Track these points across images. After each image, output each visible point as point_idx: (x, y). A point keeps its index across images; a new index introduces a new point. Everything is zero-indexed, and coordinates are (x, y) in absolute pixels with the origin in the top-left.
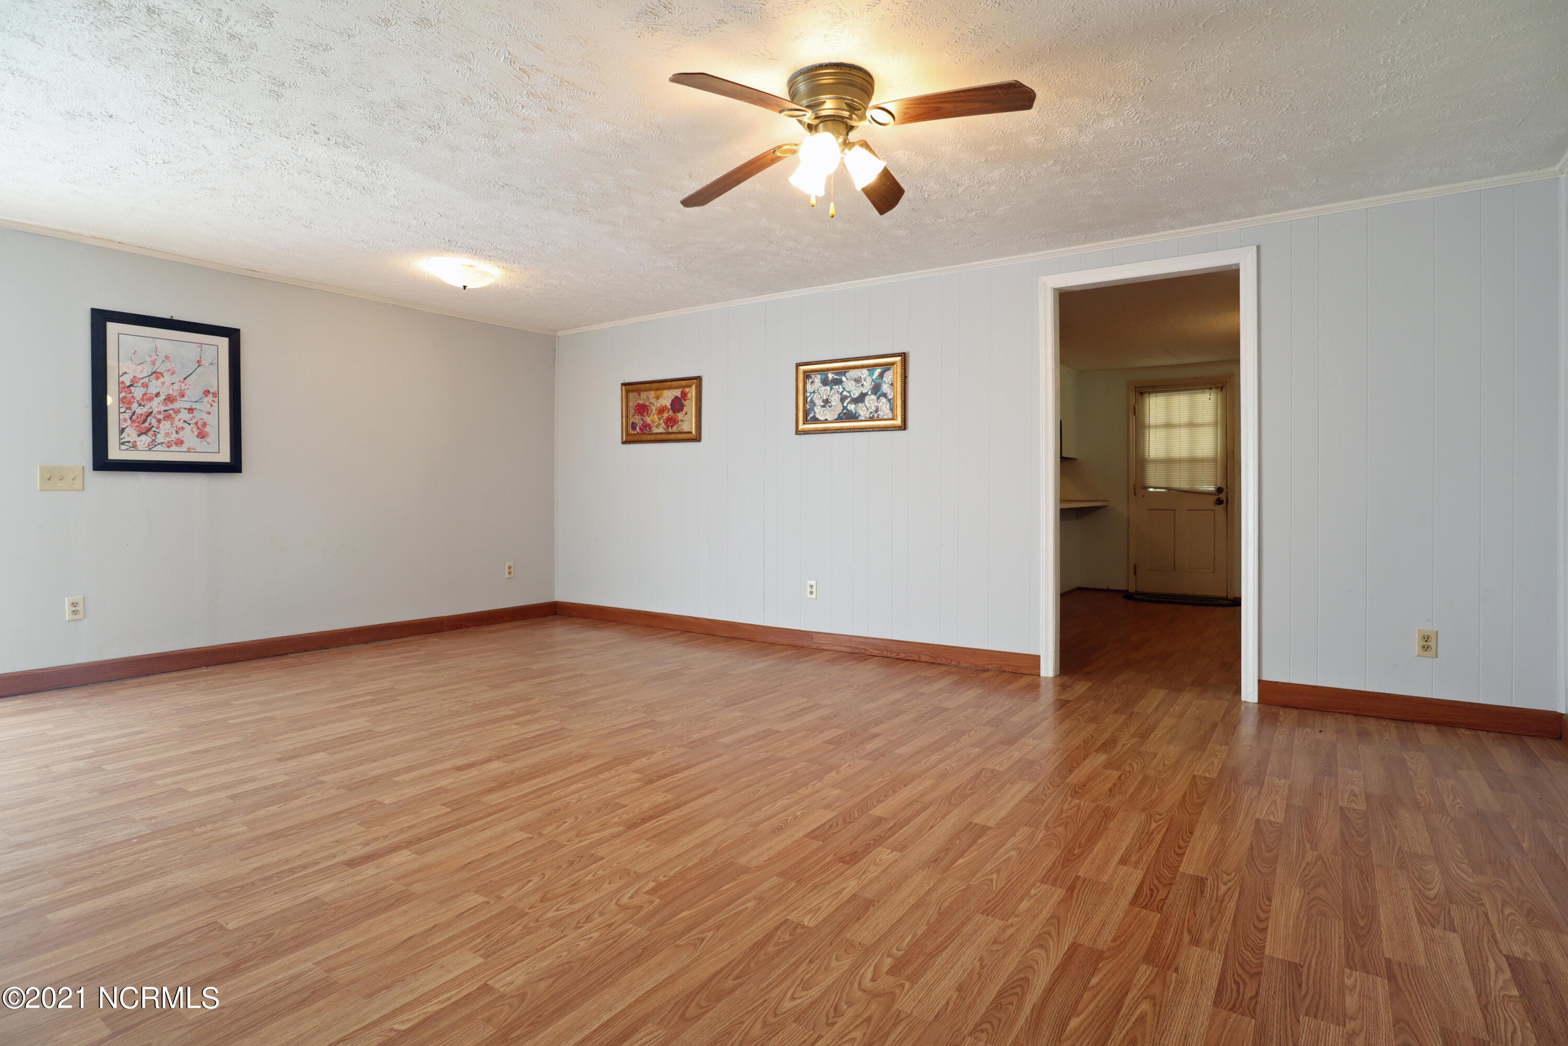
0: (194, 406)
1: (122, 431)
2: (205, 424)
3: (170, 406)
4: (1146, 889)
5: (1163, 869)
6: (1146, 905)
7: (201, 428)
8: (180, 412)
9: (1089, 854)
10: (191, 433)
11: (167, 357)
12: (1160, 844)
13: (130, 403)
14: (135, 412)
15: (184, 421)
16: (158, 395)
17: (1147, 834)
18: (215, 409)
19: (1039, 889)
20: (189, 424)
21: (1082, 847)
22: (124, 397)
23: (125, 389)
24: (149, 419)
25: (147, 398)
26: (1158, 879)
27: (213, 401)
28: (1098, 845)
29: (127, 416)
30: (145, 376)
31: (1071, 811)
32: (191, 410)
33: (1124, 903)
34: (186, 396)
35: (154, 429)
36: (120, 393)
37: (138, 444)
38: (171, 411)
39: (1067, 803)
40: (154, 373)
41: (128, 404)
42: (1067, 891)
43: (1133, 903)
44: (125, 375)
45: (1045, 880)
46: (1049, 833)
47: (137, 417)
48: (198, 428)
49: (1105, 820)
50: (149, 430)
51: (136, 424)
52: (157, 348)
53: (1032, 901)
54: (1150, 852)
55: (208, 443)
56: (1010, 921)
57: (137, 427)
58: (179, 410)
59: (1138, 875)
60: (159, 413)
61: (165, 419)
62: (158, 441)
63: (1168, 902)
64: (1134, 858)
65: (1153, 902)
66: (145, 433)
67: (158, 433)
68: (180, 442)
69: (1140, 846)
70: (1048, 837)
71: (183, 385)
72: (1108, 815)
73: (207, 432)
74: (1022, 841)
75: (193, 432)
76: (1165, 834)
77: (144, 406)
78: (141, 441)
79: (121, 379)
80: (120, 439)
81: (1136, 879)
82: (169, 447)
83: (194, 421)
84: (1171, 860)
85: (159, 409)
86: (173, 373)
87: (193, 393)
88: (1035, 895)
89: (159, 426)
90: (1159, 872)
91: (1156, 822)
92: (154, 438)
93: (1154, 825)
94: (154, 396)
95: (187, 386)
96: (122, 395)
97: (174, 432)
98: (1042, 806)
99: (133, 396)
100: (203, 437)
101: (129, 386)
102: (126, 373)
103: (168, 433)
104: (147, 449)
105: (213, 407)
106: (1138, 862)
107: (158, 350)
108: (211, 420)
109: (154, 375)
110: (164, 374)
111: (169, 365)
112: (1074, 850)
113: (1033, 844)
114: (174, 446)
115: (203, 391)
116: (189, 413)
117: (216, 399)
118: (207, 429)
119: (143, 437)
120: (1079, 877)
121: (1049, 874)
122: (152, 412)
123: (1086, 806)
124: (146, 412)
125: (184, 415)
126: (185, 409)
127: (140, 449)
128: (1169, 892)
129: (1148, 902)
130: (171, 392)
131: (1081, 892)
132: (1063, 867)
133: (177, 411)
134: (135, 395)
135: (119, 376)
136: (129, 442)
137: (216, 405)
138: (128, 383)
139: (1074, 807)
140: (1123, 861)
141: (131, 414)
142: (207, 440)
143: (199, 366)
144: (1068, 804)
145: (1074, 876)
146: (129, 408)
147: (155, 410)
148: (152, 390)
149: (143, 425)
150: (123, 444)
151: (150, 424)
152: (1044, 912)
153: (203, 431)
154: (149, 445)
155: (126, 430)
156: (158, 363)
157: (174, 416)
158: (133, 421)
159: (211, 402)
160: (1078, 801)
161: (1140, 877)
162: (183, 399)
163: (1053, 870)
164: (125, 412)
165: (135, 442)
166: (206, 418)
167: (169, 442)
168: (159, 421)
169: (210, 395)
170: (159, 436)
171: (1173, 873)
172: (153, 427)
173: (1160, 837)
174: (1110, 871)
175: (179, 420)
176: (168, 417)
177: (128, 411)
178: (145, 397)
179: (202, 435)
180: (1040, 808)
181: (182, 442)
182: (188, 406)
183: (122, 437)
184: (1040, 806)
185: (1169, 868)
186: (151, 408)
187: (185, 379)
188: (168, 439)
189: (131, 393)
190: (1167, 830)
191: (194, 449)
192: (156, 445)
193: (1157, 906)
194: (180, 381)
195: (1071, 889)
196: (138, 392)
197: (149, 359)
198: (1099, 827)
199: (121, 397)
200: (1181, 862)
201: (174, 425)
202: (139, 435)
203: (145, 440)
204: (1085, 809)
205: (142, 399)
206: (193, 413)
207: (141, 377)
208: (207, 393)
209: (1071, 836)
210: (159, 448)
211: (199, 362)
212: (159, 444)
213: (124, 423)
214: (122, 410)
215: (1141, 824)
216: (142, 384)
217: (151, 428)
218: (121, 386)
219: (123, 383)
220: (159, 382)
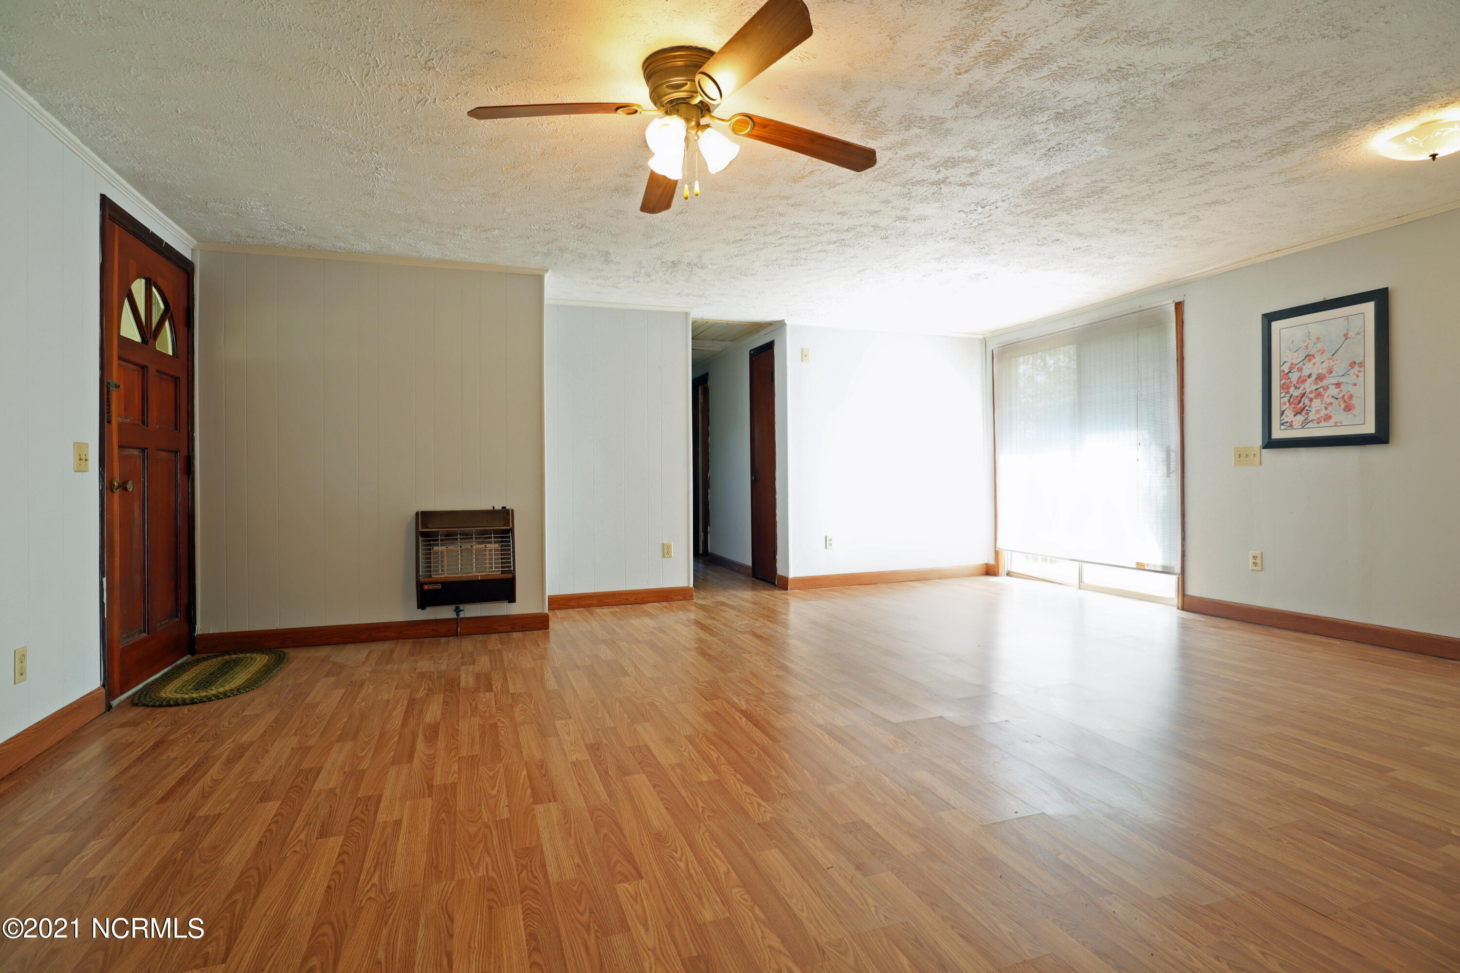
0: (1341, 380)
1: (1282, 413)
2: (1351, 397)
3: (1321, 384)
4: (372, 809)
5: (359, 831)
6: (370, 799)
7: (1347, 400)
8: (1328, 388)
9: (431, 817)
10: (1338, 407)
11: (1318, 339)
12: (364, 858)
13: (1288, 388)
14: (1292, 395)
15: (1333, 397)
16: (1310, 376)
17: (382, 863)
18: (1361, 379)
19: (453, 778)
20: (1337, 399)
21: (442, 820)
22: (1284, 384)
23: (1285, 377)
24: (1303, 399)
25: (1302, 380)
26: (363, 821)
27: (1359, 371)
28: (427, 828)
29: (1286, 399)
30: (1300, 361)
31: (478, 857)
32: (1338, 385)
33: (387, 793)
34: (1334, 372)
35: (1307, 408)
36: (1281, 380)
37: (1294, 423)
38: (1321, 389)
39: (490, 867)
40: (1307, 356)
41: (1287, 389)
42: (432, 785)
43: (381, 796)
44: (1285, 364)
45: (453, 785)
46: (480, 821)
47: (1294, 399)
48: (1345, 402)
49: (435, 862)
50: (1303, 409)
51: (1293, 406)
52: (1309, 333)
53: (452, 771)
54: (375, 843)
55: (1354, 415)
56: (457, 758)
57: (1293, 408)
58: (1327, 386)
59: (381, 818)
60: (1311, 392)
61: (1316, 397)
62: (1310, 418)
63: (352, 807)
64: (389, 830)
65: (365, 802)
66: (1300, 413)
67: (1310, 411)
68: (1328, 418)
69: (386, 845)
70: (478, 817)
71: (1331, 361)
72: (434, 870)
73: (1353, 404)
74: (496, 805)
75: (1340, 406)
76: (361, 872)
77: (1299, 388)
78: (1296, 420)
79: (1282, 368)
80: (1281, 421)
81: (382, 814)
82: (1318, 423)
83: (1340, 396)
84: (351, 843)
85: (1311, 389)
86: (1323, 353)
87: (1340, 366)
88: (453, 774)
89: (1311, 404)
90: (363, 827)
91: (374, 885)
92: (1306, 416)
93: (375, 880)
94: (1306, 378)
95: (1335, 362)
96: (1283, 381)
97: (1324, 409)
98: (512, 849)
99: (1290, 382)
100: (1350, 410)
101: (1288, 373)
102: (1285, 362)
103: (1318, 410)
104: (1300, 427)
105: (1359, 378)
106: (384, 828)
107: (1310, 334)
108: (1357, 391)
109: (1307, 358)
110: (1316, 355)
111: (1319, 346)
112: (446, 816)
113: (485, 806)
114: (1323, 422)
115: (1349, 363)
116: (1336, 388)
117: (1362, 369)
118: (1353, 402)
119: (1299, 416)
120: (429, 797)
121: (454, 790)
122: (1305, 393)
123: (466, 870)
124: (1301, 394)
125: (1333, 391)
126: (1333, 384)
127: (1295, 428)
128: (352, 814)
129: (369, 800)
130: (1321, 371)
131: (422, 788)
132: (446, 798)
133: (1326, 388)
134: (1292, 380)
135: (1281, 366)
136: (1287, 422)
137: (1361, 375)
138: (1287, 371)
139: (479, 862)
140: (398, 823)
141: (1289, 398)
142: (1354, 412)
143: (1346, 339)
144: (487, 865)
145: (434, 796)
146: (1288, 393)
147: (1308, 391)
148: (1306, 372)
149: (1299, 406)
150: (1282, 424)
151: (1304, 404)
152: (439, 769)
153: (1349, 404)
154: (1303, 423)
155: (1285, 412)
156: (1310, 346)
157: (1323, 393)
158: (1290, 403)
159: (1357, 373)
160: (480, 874)
161: (378, 817)
162: (1331, 375)
163: (453, 793)
164: (1284, 397)
165: (1292, 421)
166: (1352, 389)
167: (1318, 419)
168: (1311, 400)
169: (1357, 366)
170: (1311, 414)
171: (349, 832)
172: (1306, 406)
173: (367, 865)
174: (406, 811)
175: (1328, 397)
176: (1319, 395)
177: (1287, 395)
178: (1300, 380)
179: (1348, 408)
180: (512, 845)
181: (1330, 417)
182: (1335, 382)
183: (1282, 419)
184: (514, 847)
185: (353, 835)
186: (1304, 389)
187: (1333, 355)
188: (1318, 416)
189: (1289, 378)
190: (358, 880)
191: (1340, 423)
192: (1308, 423)
193: (361, 801)
194: (1328, 359)
195: (430, 787)
196: (1294, 377)
197: (1303, 345)
198: (436, 849)
199: (1282, 384)
200: (342, 846)
201: (1323, 402)
202: (1295, 416)
203: (1300, 418)
204: (465, 866)
205: (1298, 383)
206: (1339, 387)
207: (1297, 363)
208: (1353, 364)
209: (457, 827)
210: (1310, 425)
211: (1346, 335)
212: (1310, 421)
213: (1284, 406)
214: (1283, 395)
215: (391, 872)
216: (1298, 369)
217: (1304, 408)
218: (1282, 374)
219: (1283, 371)
220: (1310, 365)
